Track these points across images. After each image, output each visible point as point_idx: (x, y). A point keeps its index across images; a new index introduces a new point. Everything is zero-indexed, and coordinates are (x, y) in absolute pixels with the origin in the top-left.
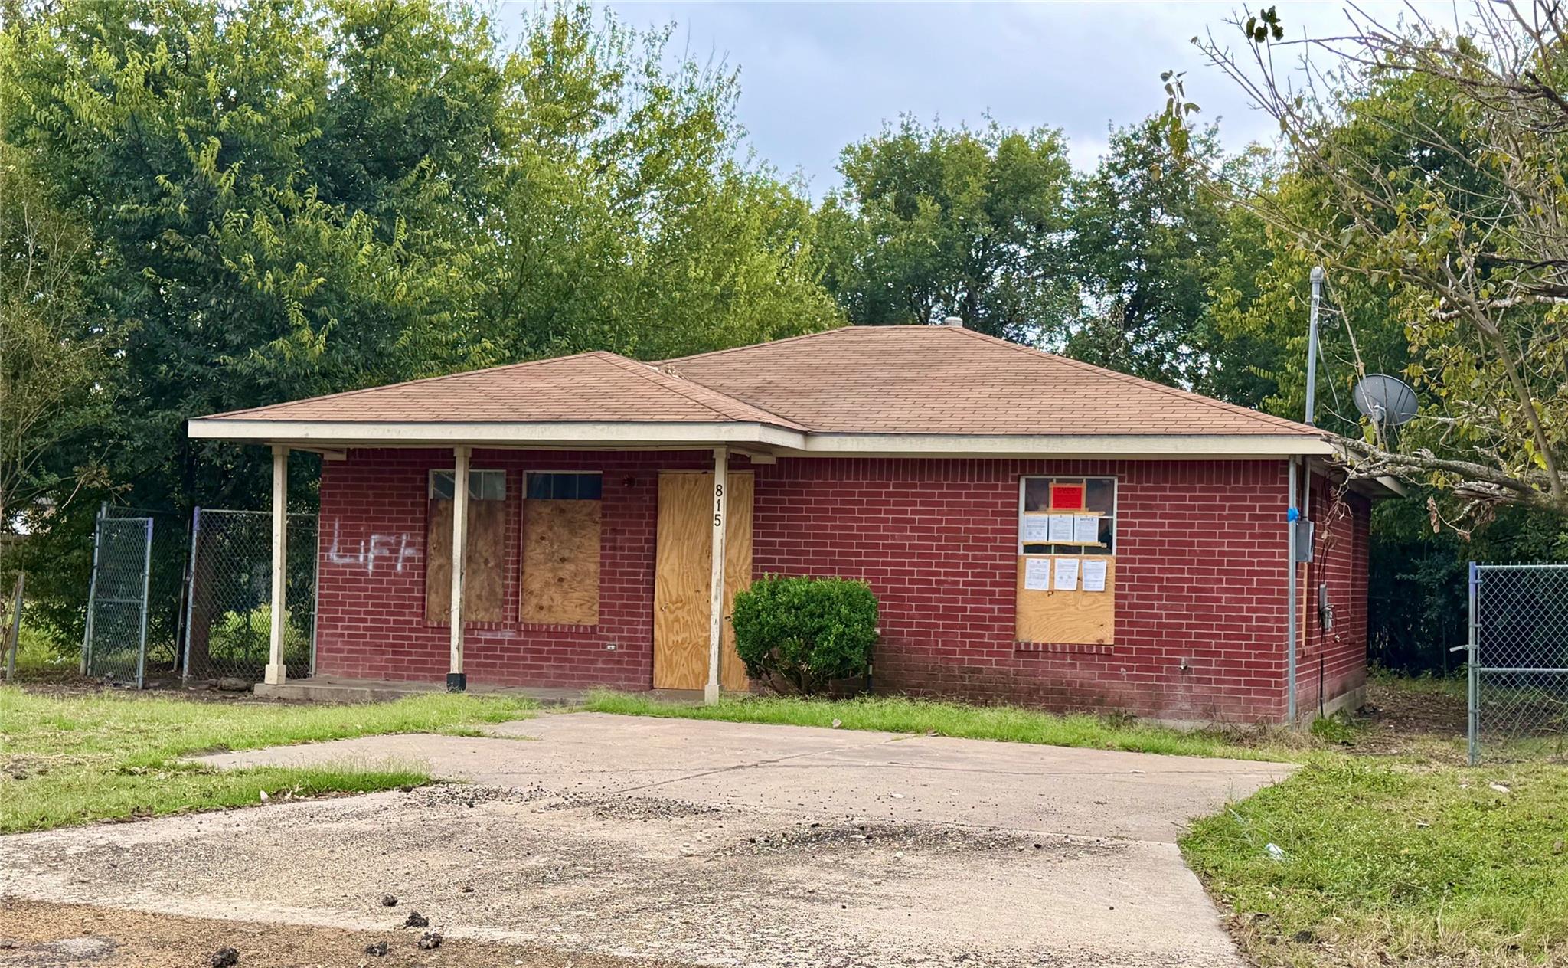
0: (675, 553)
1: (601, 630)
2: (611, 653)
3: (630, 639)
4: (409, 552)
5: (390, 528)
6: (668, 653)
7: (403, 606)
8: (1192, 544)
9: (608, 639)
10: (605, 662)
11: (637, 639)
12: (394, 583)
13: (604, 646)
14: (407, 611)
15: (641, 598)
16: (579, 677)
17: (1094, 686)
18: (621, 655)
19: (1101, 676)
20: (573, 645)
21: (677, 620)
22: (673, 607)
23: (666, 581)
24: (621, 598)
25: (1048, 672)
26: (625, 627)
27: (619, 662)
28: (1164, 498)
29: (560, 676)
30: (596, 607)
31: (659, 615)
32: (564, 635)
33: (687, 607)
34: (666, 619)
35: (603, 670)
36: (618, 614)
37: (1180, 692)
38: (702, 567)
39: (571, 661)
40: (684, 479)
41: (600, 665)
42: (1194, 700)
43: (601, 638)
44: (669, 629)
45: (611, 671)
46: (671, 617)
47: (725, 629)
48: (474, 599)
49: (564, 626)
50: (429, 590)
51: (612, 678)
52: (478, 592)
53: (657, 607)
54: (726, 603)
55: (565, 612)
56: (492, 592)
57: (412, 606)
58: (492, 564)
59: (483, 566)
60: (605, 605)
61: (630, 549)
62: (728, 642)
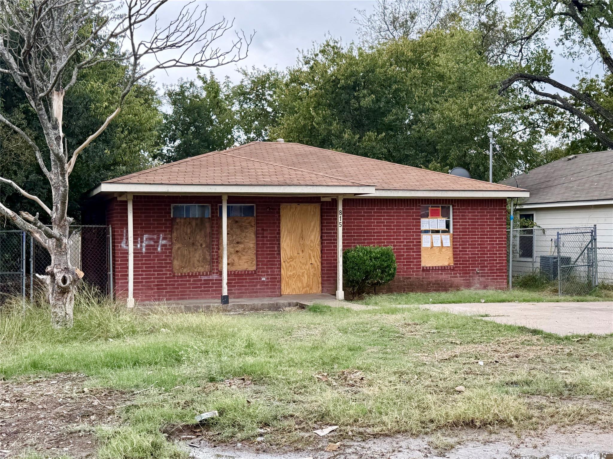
0: (289, 238)
1: (259, 272)
2: (263, 282)
3: (272, 275)
4: (164, 242)
5: (153, 231)
6: (287, 280)
7: (162, 267)
8: (478, 228)
9: (262, 275)
10: (260, 286)
11: (275, 275)
12: (157, 256)
13: (260, 279)
14: (164, 269)
15: (276, 258)
16: (249, 293)
17: (449, 281)
18: (267, 282)
19: (451, 277)
20: (246, 279)
21: (290, 266)
22: (289, 261)
23: (285, 251)
24: (267, 258)
25: (433, 277)
26: (269, 270)
27: (267, 285)
28: (469, 212)
29: (241, 293)
30: (255, 262)
31: (283, 264)
32: (242, 275)
33: (294, 260)
34: (286, 266)
35: (260, 289)
36: (266, 265)
37: (476, 281)
38: (300, 244)
39: (246, 286)
40: (290, 207)
41: (259, 287)
42: (481, 283)
43: (259, 275)
44: (287, 270)
45: (264, 289)
46: (288, 265)
47: (310, 268)
48: (196, 262)
49: (241, 271)
50: (174, 259)
51: (264, 292)
52: (198, 259)
53: (282, 261)
54: (310, 258)
55: (240, 265)
56: (204, 258)
57: (166, 267)
58: (204, 246)
59: (200, 247)
60: (260, 261)
61: (270, 237)
62: (312, 274)
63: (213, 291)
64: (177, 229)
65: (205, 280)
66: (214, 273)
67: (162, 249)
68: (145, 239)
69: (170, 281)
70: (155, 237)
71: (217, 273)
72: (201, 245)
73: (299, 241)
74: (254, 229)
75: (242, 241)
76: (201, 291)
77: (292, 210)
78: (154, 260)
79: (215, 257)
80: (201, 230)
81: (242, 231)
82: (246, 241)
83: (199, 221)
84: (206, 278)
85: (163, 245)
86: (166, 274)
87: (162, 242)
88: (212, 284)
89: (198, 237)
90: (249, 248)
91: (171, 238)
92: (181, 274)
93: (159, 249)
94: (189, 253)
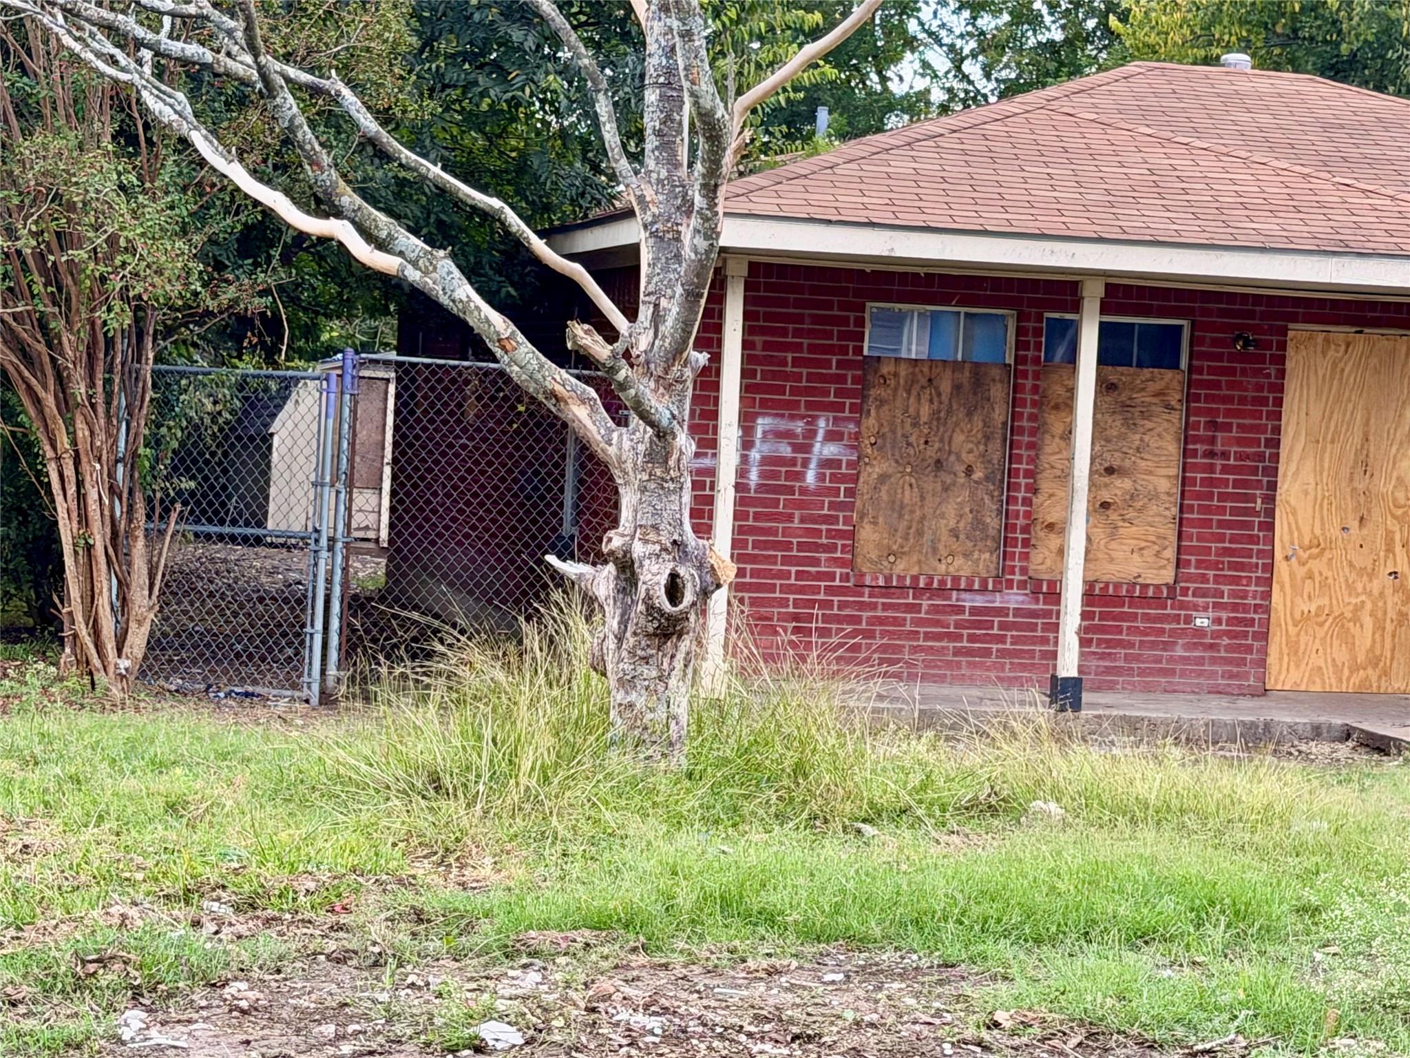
0: (1309, 464)
1: (1185, 591)
2: (1200, 632)
3: (1235, 607)
4: (831, 450)
5: (794, 405)
6: (1292, 630)
7: (817, 547)
9: (1195, 607)
10: (1188, 647)
11: (1246, 609)
12: (800, 505)
13: (1189, 620)
14: (823, 556)
15: (1253, 540)
16: (1142, 672)
18: (1217, 635)
20: (1134, 617)
21: (1310, 576)
22: (1305, 556)
23: (1294, 513)
24: (1221, 538)
26: (1226, 588)
27: (1212, 647)
29: (1108, 671)
30: (1170, 553)
31: (1281, 567)
32: (1117, 600)
33: (1327, 555)
34: (1292, 575)
35: (1184, 659)
36: (1215, 566)
38: (1354, 490)
39: (1131, 645)
40: (1327, 340)
41: (1179, 652)
43: (1183, 605)
44: (1297, 590)
45: (1200, 661)
46: (1301, 572)
47: (1388, 592)
48: (944, 536)
49: (1117, 586)
50: (862, 517)
51: (1200, 674)
52: (952, 524)
53: (1278, 555)
54: (1390, 550)
55: (1111, 560)
56: (978, 523)
57: (833, 548)
58: (978, 475)
59: (962, 479)
60: (1192, 550)
61: (1240, 457)
62: (1391, 614)
63: (1002, 653)
64: (882, 402)
65: (975, 611)
66: (1010, 584)
67: (821, 477)
68: (759, 434)
69: (842, 606)
70: (799, 427)
71: (1022, 585)
72: (969, 471)
73: (1351, 480)
74: (1176, 419)
75: (1127, 463)
76: (957, 652)
77: (1331, 353)
78: (790, 518)
79: (1021, 522)
80: (969, 414)
81: (1130, 424)
82: (1143, 464)
83: (965, 376)
84: (979, 601)
85: (826, 463)
86: (831, 577)
87: (823, 449)
88: (1003, 626)
89: (959, 438)
90: (1154, 496)
91: (857, 436)
92: (888, 579)
93: (811, 477)
94: (922, 498)
